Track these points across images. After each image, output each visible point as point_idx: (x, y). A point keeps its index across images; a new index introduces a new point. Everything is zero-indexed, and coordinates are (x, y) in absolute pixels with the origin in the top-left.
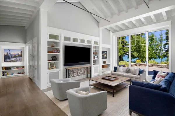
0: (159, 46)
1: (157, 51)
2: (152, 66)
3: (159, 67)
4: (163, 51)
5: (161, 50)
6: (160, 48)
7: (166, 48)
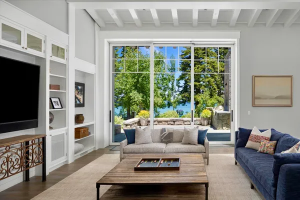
0: (169, 81)
1: (165, 90)
2: (172, 123)
3: (186, 123)
4: (176, 92)
5: (172, 89)
6: (170, 86)
7: (181, 87)
